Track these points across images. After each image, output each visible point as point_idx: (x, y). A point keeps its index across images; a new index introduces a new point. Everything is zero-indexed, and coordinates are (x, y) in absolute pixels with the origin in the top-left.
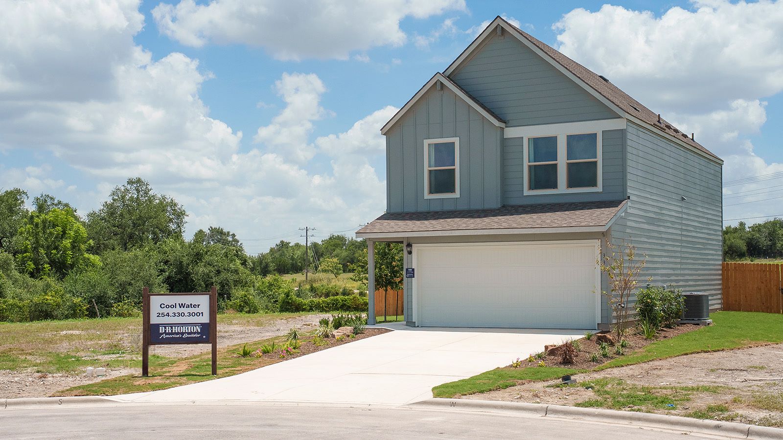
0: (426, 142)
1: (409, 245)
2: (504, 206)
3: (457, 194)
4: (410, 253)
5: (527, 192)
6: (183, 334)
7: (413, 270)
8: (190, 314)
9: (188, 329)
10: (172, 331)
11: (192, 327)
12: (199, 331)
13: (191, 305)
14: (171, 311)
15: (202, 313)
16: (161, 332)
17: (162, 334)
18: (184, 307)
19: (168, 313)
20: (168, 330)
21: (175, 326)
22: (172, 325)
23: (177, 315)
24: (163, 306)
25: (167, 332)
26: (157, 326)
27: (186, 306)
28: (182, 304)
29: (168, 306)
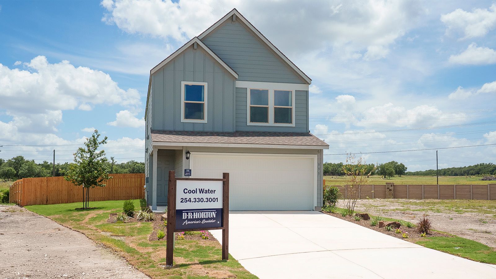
0: (183, 83)
1: (188, 152)
2: (236, 131)
3: (205, 121)
4: (187, 158)
5: (249, 123)
6: (201, 219)
7: (190, 170)
8: (208, 200)
9: (206, 215)
10: (193, 217)
11: (209, 213)
12: (215, 217)
13: (209, 190)
14: (192, 196)
15: (217, 198)
16: (184, 218)
17: (185, 220)
18: (203, 193)
19: (190, 199)
20: (190, 216)
21: (196, 212)
22: (193, 211)
23: (197, 200)
24: (186, 191)
25: (189, 218)
26: (180, 212)
27: (204, 191)
28: (202, 189)
29: (190, 192)
